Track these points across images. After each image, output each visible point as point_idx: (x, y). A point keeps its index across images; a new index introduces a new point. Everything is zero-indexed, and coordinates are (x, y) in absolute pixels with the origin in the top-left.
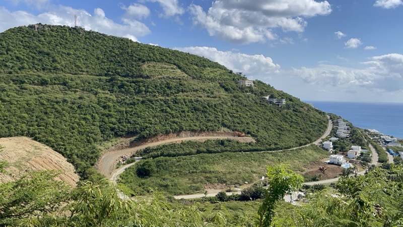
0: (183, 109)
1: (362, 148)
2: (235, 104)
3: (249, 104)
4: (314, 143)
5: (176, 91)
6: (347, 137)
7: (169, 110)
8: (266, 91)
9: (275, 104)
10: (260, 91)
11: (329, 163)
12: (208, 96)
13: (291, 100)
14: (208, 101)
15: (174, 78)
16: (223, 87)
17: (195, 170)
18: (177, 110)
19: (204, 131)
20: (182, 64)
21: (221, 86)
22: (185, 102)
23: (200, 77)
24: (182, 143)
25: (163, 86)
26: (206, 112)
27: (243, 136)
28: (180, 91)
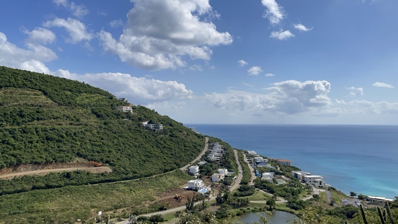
0: (31, 140)
1: (229, 171)
2: (103, 131)
3: (120, 131)
4: (180, 169)
5: (30, 119)
6: (217, 160)
7: (12, 141)
8: (145, 117)
9: (151, 130)
10: (138, 117)
11: (188, 189)
12: (71, 124)
13: (171, 125)
14: (67, 129)
15: (33, 105)
16: (96, 113)
17: (18, 211)
18: (22, 141)
19: (51, 163)
20: (49, 90)
21: (93, 112)
22: (37, 132)
23: (69, 103)
24: (14, 180)
25: (14, 114)
26: (60, 141)
27: (100, 166)
28: (35, 119)
